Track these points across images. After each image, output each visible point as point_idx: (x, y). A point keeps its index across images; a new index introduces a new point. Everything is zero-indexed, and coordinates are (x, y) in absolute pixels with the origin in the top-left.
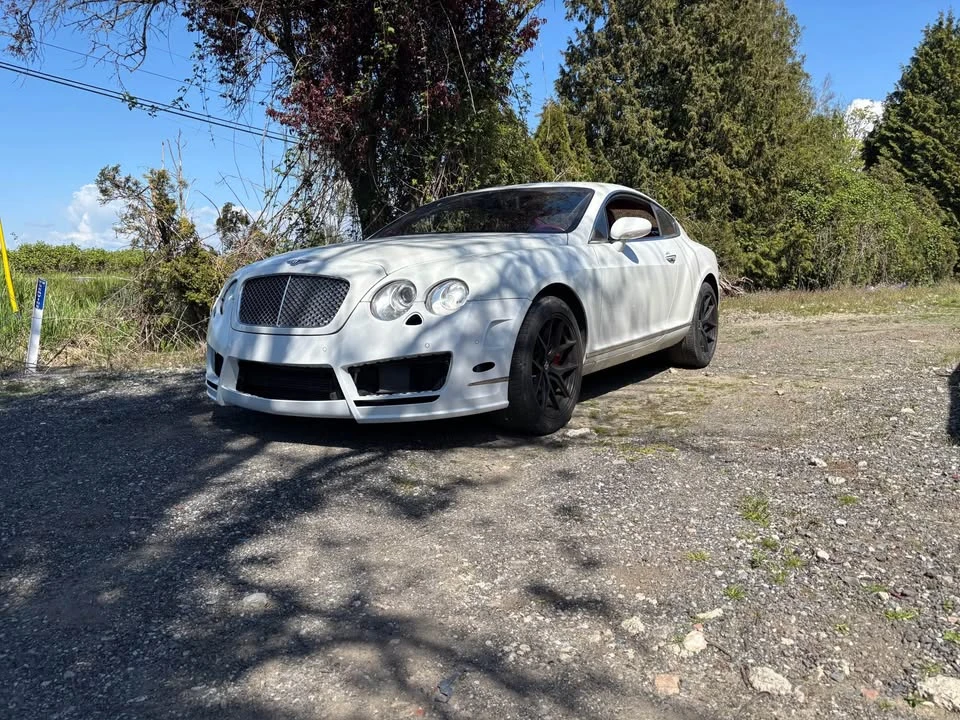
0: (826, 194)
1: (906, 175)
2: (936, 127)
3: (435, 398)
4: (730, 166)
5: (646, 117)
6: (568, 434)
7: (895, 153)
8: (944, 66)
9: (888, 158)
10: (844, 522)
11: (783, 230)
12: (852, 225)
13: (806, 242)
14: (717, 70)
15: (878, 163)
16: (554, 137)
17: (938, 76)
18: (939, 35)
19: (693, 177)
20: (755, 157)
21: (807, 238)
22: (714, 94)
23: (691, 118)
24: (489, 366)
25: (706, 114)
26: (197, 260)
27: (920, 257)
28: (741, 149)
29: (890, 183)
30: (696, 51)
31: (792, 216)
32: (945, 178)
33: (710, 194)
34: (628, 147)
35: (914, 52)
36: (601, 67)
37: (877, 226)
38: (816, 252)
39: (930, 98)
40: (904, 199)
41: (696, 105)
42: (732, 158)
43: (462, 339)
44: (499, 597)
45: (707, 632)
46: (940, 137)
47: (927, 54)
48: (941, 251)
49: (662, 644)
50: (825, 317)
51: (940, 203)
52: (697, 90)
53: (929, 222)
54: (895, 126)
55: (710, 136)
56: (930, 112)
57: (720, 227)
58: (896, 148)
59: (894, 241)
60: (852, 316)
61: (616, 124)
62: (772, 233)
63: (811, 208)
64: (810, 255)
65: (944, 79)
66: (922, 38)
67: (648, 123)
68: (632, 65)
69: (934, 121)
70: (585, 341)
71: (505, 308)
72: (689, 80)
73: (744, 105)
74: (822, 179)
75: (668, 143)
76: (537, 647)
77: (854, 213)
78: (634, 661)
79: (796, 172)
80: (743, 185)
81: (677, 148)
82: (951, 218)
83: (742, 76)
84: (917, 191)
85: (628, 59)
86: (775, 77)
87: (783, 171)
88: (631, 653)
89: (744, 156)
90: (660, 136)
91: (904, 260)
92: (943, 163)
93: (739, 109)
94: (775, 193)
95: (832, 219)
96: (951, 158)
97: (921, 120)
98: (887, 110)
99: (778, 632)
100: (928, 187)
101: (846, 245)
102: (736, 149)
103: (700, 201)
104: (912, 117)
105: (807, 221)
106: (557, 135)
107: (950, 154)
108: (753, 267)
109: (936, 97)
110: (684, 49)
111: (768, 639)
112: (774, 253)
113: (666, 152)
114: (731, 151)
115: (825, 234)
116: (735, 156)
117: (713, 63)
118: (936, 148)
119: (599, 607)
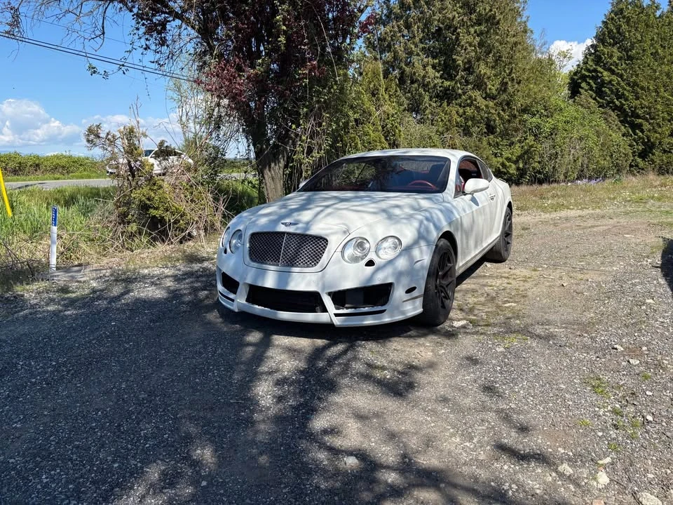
0: (548, 117)
1: (598, 102)
2: (618, 69)
3: (384, 311)
4: (485, 98)
5: (428, 64)
6: (454, 325)
7: (591, 87)
8: (624, 27)
9: (586, 91)
10: (651, 394)
11: (520, 141)
12: (564, 138)
13: (535, 150)
14: (475, 32)
15: (580, 93)
16: (374, 85)
17: (620, 34)
18: (621, 6)
19: (460, 106)
20: (501, 93)
21: (536, 147)
22: (473, 48)
23: (459, 65)
24: (414, 289)
25: (469, 62)
26: (155, 188)
27: (608, 158)
28: (493, 87)
29: (589, 108)
30: (463, 19)
31: (526, 132)
32: (624, 105)
33: (473, 118)
34: (416, 85)
35: (604, 17)
36: (396, 29)
37: (581, 139)
38: (542, 157)
39: (615, 49)
40: (598, 119)
41: (461, 56)
42: (486, 93)
43: (400, 275)
44: (482, 452)
45: (607, 472)
46: (621, 76)
47: (612, 19)
48: (621, 154)
49: (586, 481)
50: (564, 213)
51: (621, 122)
52: (463, 46)
53: (614, 135)
54: (592, 68)
55: (471, 78)
56: (615, 59)
57: (479, 141)
58: (592, 83)
59: (591, 149)
60: (579, 212)
61: (407, 69)
62: (512, 143)
63: (538, 127)
64: (537, 158)
65: (624, 36)
66: (610, 8)
67: (429, 69)
68: (418, 28)
69: (617, 65)
70: (456, 261)
71: (421, 252)
72: (457, 39)
73: (493, 56)
74: (545, 106)
75: (443, 82)
76: (521, 486)
77: (566, 130)
78: (575, 492)
79: (528, 101)
80: (494, 111)
81: (449, 86)
82: (628, 132)
83: (493, 37)
84: (605, 113)
85: (415, 24)
86: (514, 36)
87: (520, 102)
88: (572, 487)
89: (494, 92)
90: (437, 78)
91: (598, 161)
92: (623, 94)
93: (490, 59)
94: (515, 117)
95: (552, 134)
96: (629, 91)
97: (609, 64)
98: (586, 57)
99: (644, 470)
100: (613, 111)
101: (561, 152)
102: (490, 86)
103: (466, 123)
104: (603, 62)
105: (535, 136)
106: (377, 84)
107: (628, 88)
108: (501, 167)
109: (618, 48)
110: (454, 17)
111: (640, 475)
112: (514, 158)
113: (441, 88)
114: (486, 88)
115: (548, 144)
116: (488, 92)
117: (472, 26)
118: (618, 84)
119: (541, 458)
